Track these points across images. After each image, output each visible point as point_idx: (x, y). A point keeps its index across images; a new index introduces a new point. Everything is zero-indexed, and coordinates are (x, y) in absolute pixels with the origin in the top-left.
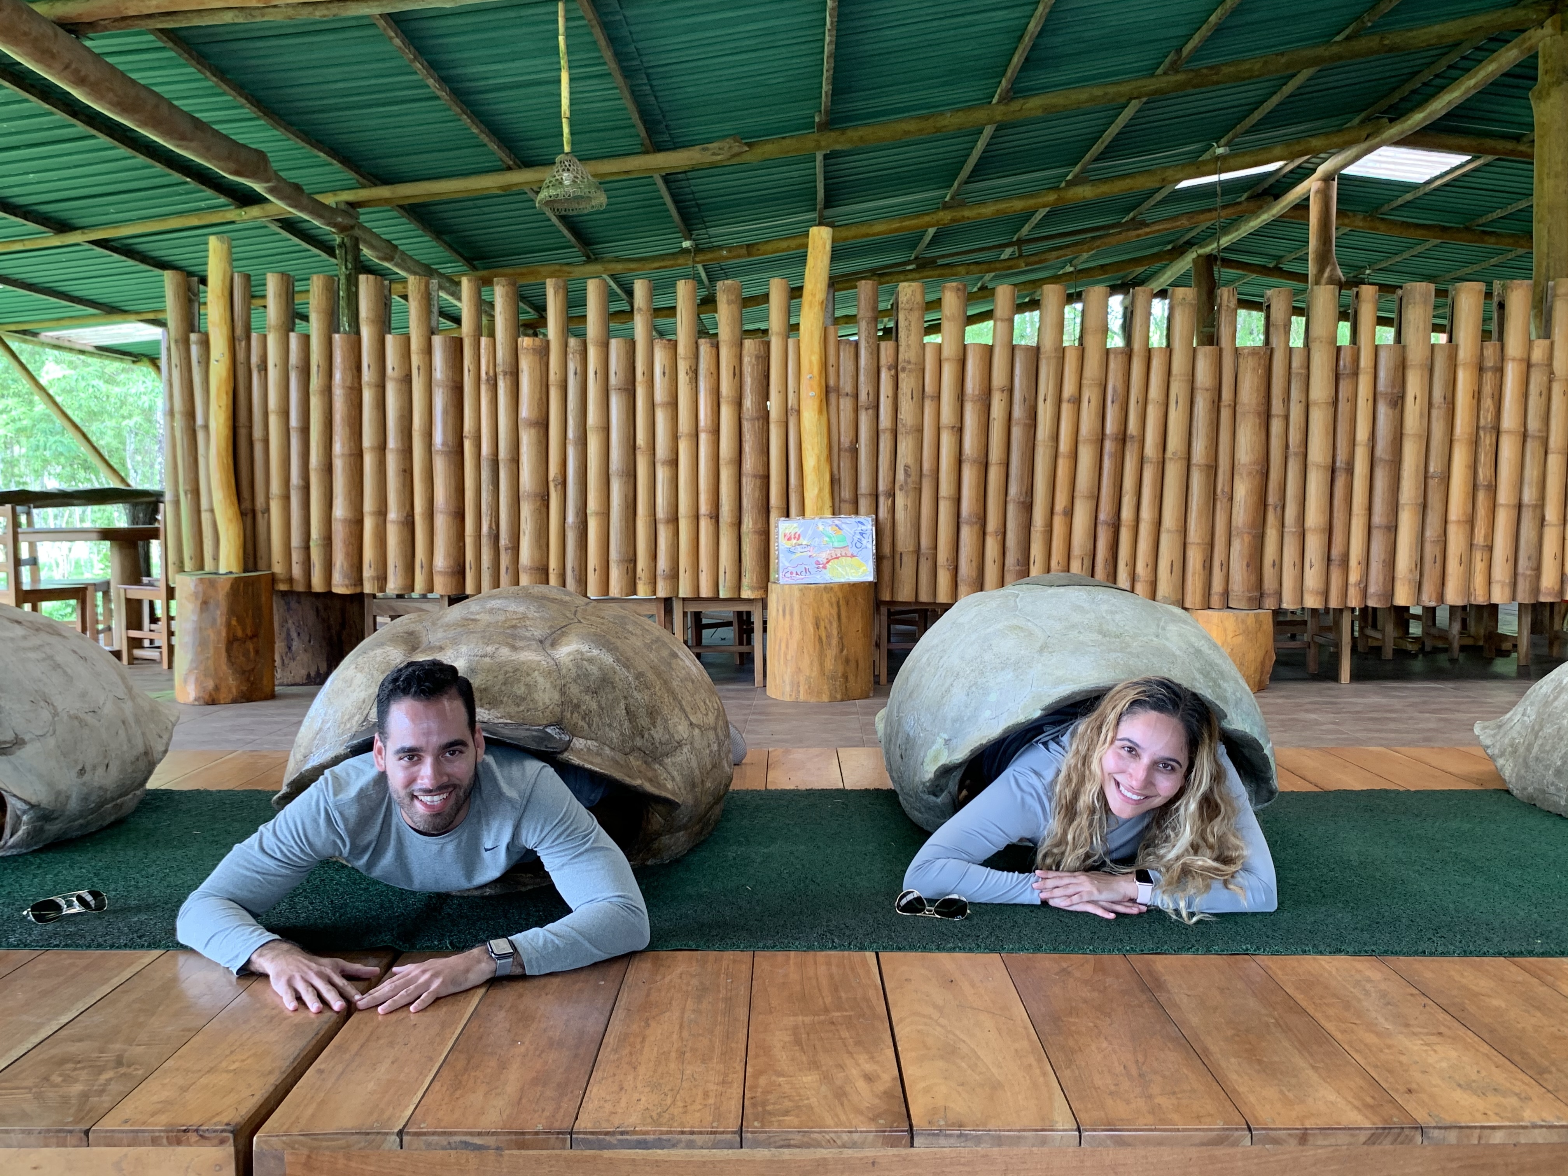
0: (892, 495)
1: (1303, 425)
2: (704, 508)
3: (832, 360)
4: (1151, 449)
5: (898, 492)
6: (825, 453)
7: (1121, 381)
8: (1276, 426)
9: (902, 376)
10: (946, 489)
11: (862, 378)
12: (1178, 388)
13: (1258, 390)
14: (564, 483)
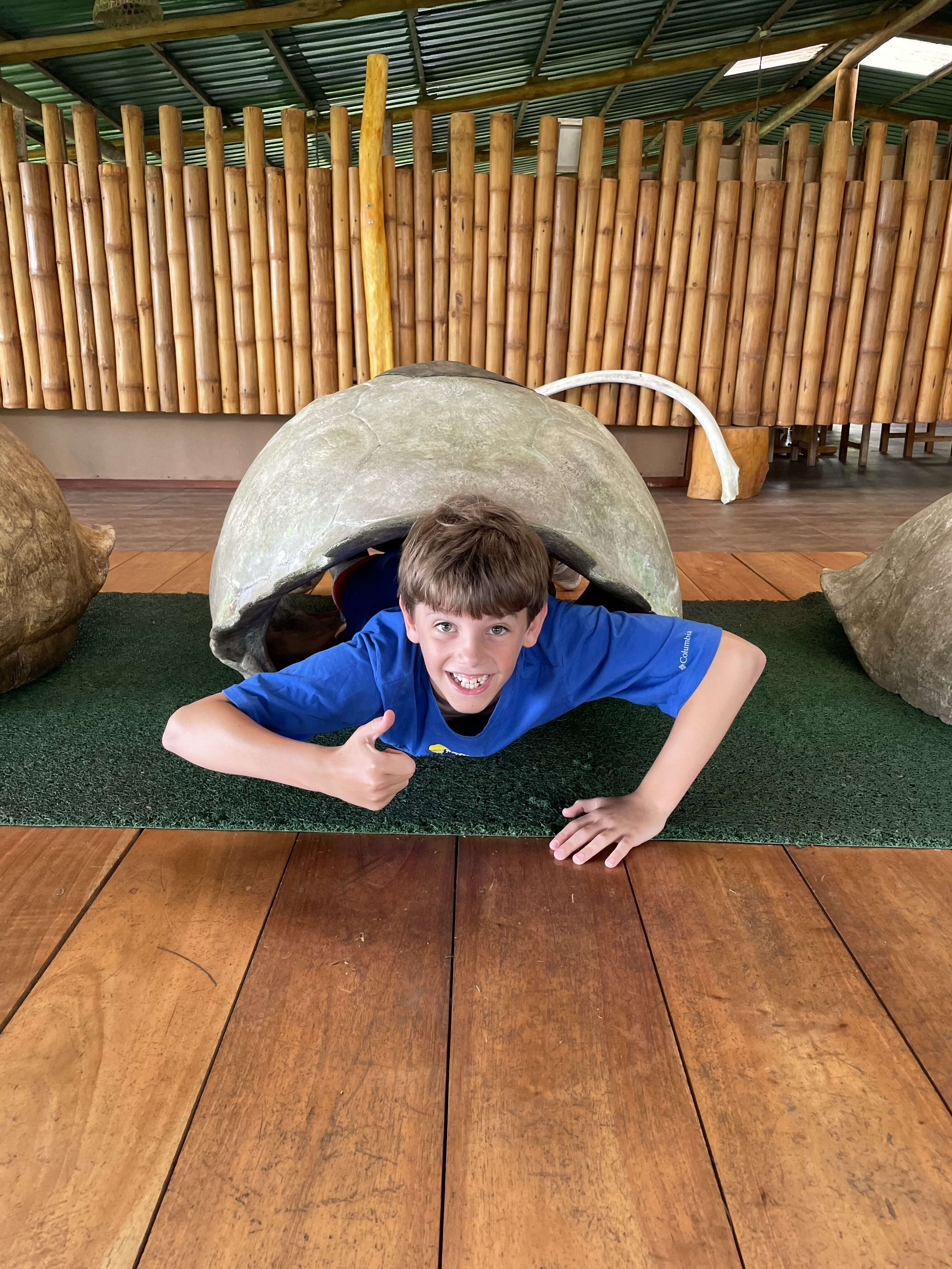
0: (446, 321)
1: (809, 258)
2: (278, 333)
3: (390, 190)
4: (673, 281)
5: (451, 319)
6: (384, 280)
7: (651, 214)
8: (786, 259)
9: (454, 206)
10: (493, 315)
11: (418, 208)
12: (701, 221)
13: (771, 224)
14: (151, 307)
